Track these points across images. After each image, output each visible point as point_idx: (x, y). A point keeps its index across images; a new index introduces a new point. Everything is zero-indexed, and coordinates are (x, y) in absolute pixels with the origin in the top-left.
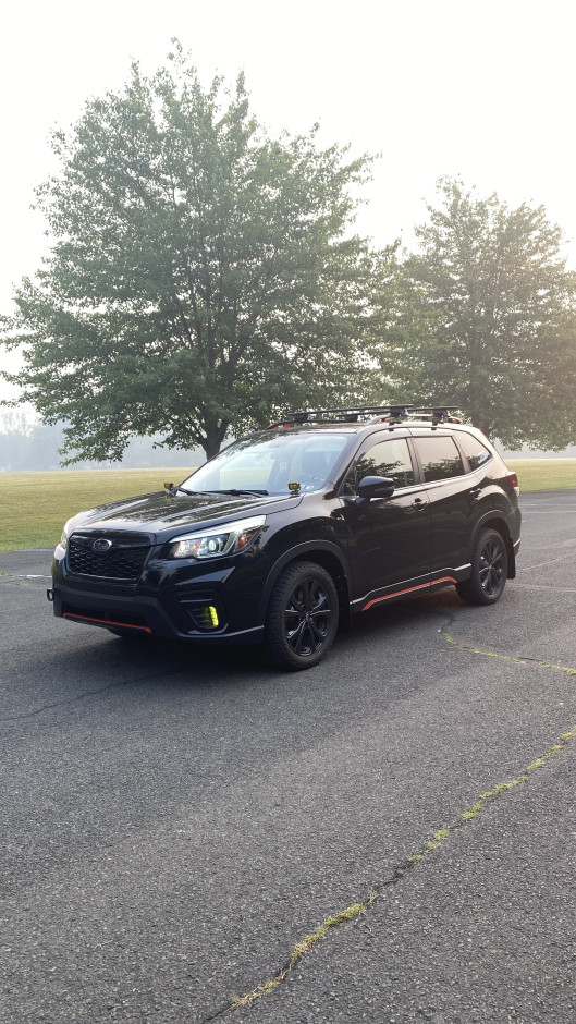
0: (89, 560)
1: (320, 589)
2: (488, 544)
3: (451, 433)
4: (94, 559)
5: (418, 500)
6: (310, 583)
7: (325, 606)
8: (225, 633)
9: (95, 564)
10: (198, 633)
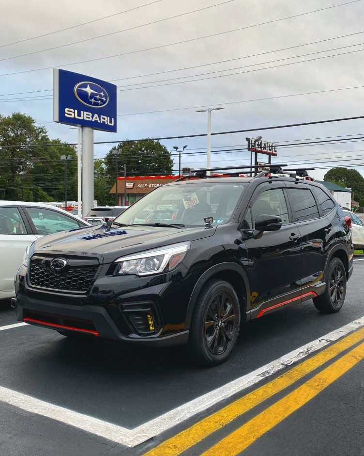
0: (47, 276)
1: (227, 300)
2: (335, 269)
3: (309, 187)
4: (51, 274)
5: (293, 234)
6: (221, 297)
7: (231, 312)
8: (159, 337)
9: (51, 279)
10: (138, 336)
